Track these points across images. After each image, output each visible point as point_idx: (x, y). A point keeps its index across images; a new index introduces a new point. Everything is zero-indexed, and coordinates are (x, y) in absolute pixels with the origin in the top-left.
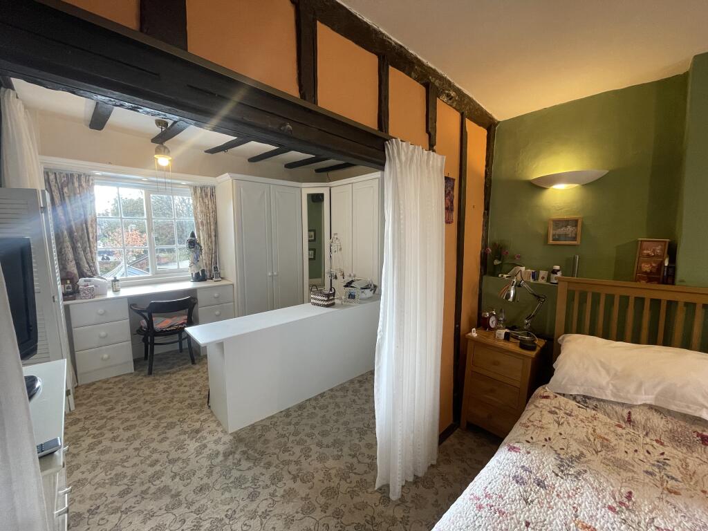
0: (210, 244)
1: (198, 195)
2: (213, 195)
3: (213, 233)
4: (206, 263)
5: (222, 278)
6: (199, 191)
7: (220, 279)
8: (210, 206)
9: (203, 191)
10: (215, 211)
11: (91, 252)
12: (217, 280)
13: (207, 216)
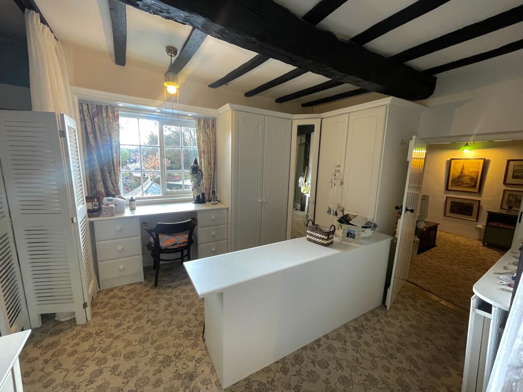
0: (209, 171)
1: (202, 126)
2: (214, 126)
3: (213, 161)
4: (206, 187)
5: (218, 201)
6: (202, 123)
7: (216, 202)
8: (211, 137)
9: (206, 123)
10: (215, 141)
11: (115, 174)
12: (214, 203)
13: (208, 145)
